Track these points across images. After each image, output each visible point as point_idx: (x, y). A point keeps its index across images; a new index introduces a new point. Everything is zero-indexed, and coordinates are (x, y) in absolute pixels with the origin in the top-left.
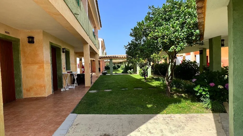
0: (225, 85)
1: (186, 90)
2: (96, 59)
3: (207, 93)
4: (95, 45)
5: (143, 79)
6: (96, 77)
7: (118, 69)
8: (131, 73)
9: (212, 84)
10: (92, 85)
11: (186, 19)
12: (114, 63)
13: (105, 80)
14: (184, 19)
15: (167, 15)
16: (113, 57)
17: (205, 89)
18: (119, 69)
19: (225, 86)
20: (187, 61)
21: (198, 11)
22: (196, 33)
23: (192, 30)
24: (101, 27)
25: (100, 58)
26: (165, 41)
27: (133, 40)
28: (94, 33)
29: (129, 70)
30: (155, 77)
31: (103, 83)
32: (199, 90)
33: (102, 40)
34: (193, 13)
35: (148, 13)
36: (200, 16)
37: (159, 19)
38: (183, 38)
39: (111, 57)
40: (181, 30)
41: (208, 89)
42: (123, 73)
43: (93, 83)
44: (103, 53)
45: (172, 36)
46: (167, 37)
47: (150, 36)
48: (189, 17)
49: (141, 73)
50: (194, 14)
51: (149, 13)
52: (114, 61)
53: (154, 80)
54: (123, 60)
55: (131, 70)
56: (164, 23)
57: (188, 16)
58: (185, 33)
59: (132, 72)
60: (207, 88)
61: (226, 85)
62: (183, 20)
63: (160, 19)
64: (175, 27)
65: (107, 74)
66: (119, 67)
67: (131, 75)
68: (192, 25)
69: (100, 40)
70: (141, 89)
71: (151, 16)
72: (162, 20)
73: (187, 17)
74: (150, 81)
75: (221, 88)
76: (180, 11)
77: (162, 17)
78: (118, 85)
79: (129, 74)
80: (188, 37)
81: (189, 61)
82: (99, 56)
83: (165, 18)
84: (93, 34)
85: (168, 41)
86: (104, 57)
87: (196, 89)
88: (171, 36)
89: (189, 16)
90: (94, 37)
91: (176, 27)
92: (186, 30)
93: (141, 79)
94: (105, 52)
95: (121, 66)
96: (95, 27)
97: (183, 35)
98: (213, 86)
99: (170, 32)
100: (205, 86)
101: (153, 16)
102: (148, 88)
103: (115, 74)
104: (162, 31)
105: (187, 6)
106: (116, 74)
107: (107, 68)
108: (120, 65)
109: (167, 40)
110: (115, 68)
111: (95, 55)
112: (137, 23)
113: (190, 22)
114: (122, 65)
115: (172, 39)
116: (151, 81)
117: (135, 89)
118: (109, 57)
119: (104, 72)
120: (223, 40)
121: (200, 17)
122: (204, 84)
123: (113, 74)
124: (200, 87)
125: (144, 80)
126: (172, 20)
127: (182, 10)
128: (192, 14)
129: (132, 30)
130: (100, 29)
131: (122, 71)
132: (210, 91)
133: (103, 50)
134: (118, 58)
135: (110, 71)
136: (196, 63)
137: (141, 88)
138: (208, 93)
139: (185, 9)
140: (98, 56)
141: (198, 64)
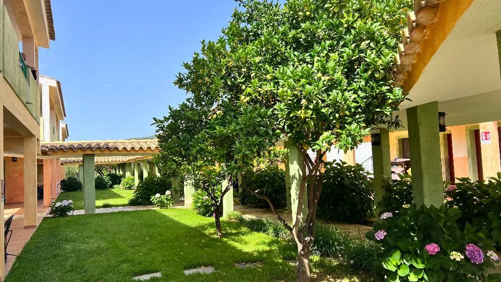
0: (466, 250)
1: (352, 262)
2: (29, 156)
3: (423, 277)
4: (26, 104)
5: (211, 225)
6: (26, 227)
7: (111, 187)
8: (162, 205)
9: (432, 248)
10: (9, 269)
11: (361, 51)
12: (99, 168)
13: (67, 241)
14: (357, 52)
15: (303, 31)
16: (99, 148)
17: (415, 265)
18: (118, 189)
19: (467, 253)
20: (337, 164)
21: (413, 34)
22: (394, 96)
23: (381, 86)
24: (52, 37)
25: (44, 153)
26: (301, 113)
27: (188, 100)
28: (22, 57)
29: (158, 195)
30: (247, 217)
31: (55, 256)
32: (399, 267)
33: (55, 85)
34: (381, 36)
35: (235, 15)
36: (410, 49)
37: (275, 40)
38: (356, 108)
39: (90, 148)
40: (349, 84)
41: (423, 263)
42: (133, 203)
43: (12, 260)
44: (54, 130)
45: (323, 101)
46: (310, 101)
47: (249, 95)
48: (372, 44)
49: (199, 205)
50: (384, 40)
51: (237, 16)
52: (99, 160)
53: (244, 229)
54: (134, 157)
55: (163, 193)
56: (294, 55)
57: (367, 42)
58: (362, 94)
59: (168, 200)
60: (419, 260)
61: (467, 248)
62: (353, 51)
63: (278, 41)
64: (331, 72)
65: (70, 214)
66: (116, 180)
67: (164, 212)
68: (382, 71)
69: (46, 83)
70: (209, 270)
71: (242, 25)
72: (287, 44)
73: (363, 45)
74: (231, 234)
75: (458, 259)
76: (342, 24)
77: (284, 34)
78: (120, 259)
79: (157, 209)
80: (368, 105)
81: (344, 163)
82: (41, 143)
83: (296, 40)
84: (18, 62)
85: (312, 115)
86: (62, 150)
87: (390, 266)
88: (320, 101)
89: (369, 43)
90: (22, 75)
91: (335, 72)
92: (363, 83)
93: (203, 227)
94: (62, 125)
95: (124, 176)
96: (27, 38)
97: (355, 98)
98: (434, 254)
99: (318, 86)
100: (415, 256)
101: (249, 27)
102: (235, 262)
103: (102, 211)
104: (291, 81)
105: (359, 10)
106: (109, 210)
107: (70, 186)
108: (121, 173)
109: (310, 112)
110: (101, 185)
111: (23, 140)
112: (203, 43)
113: (376, 62)
114: (128, 174)
115: (323, 110)
116: (237, 234)
117: (187, 272)
118: (81, 148)
119: (58, 204)
120: (442, 115)
121: (411, 52)
122: (410, 248)
123: (98, 211)
124: (402, 258)
125: (212, 230)
126: (317, 48)
127: (347, 22)
128: (378, 38)
129: (187, 66)
130: (46, 46)
131: (130, 195)
132: (429, 269)
133: (57, 121)
134: (116, 152)
135: (82, 199)
136: (363, 169)
137: (212, 265)
138: (425, 277)
139: (355, 18)
140: (38, 145)
141: (368, 173)
